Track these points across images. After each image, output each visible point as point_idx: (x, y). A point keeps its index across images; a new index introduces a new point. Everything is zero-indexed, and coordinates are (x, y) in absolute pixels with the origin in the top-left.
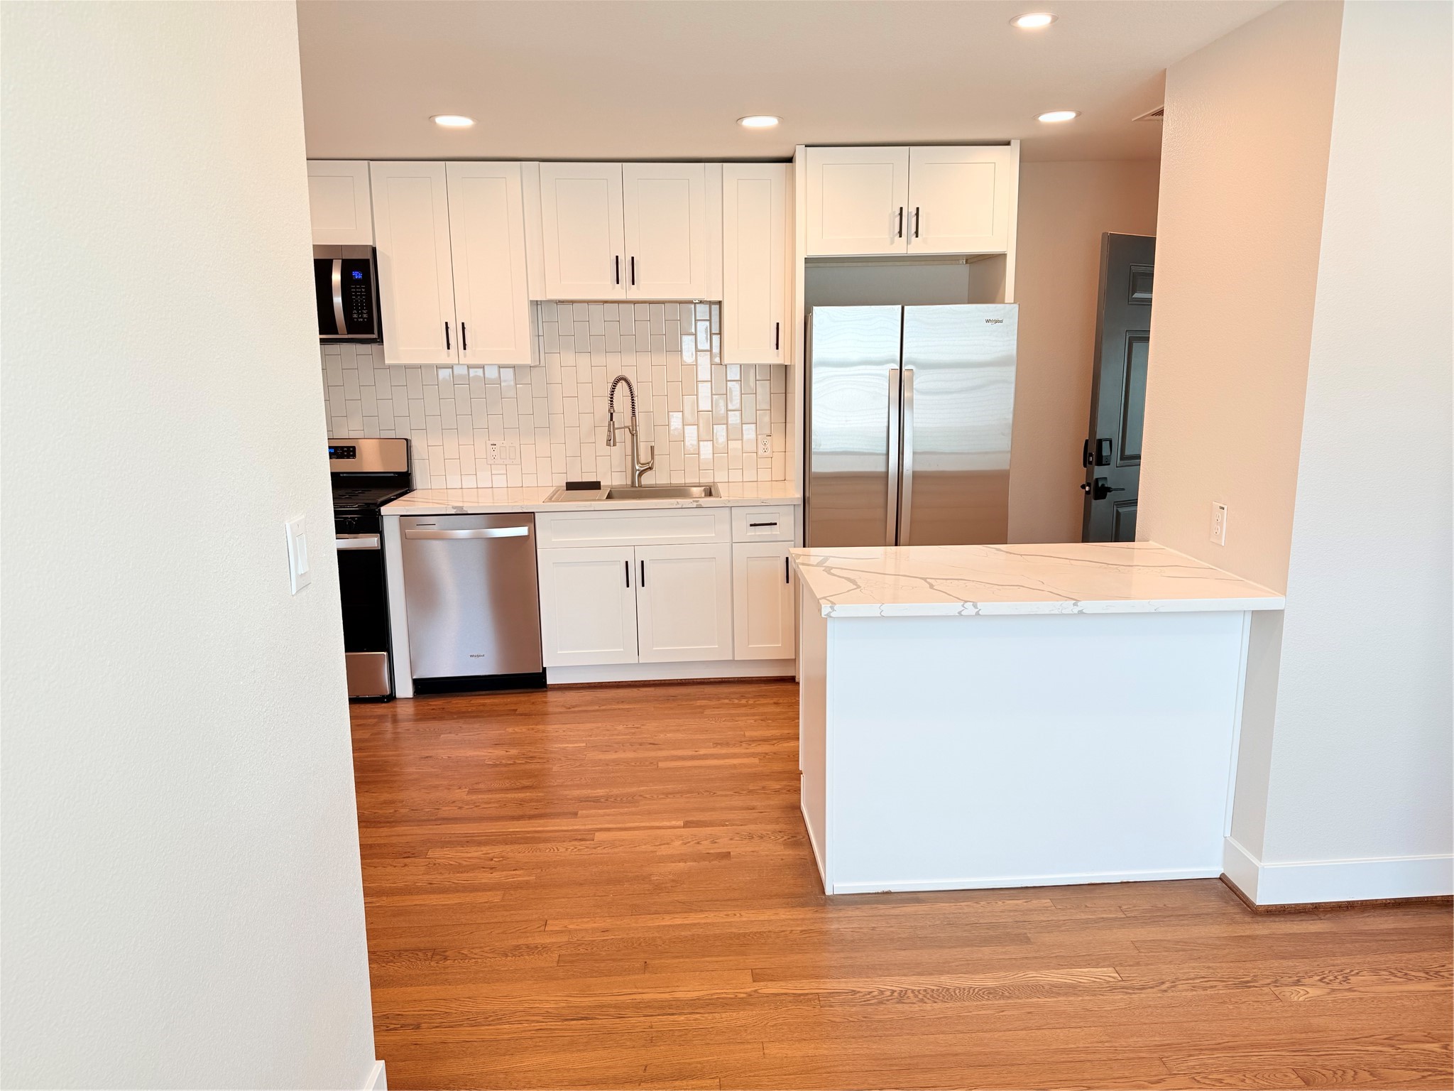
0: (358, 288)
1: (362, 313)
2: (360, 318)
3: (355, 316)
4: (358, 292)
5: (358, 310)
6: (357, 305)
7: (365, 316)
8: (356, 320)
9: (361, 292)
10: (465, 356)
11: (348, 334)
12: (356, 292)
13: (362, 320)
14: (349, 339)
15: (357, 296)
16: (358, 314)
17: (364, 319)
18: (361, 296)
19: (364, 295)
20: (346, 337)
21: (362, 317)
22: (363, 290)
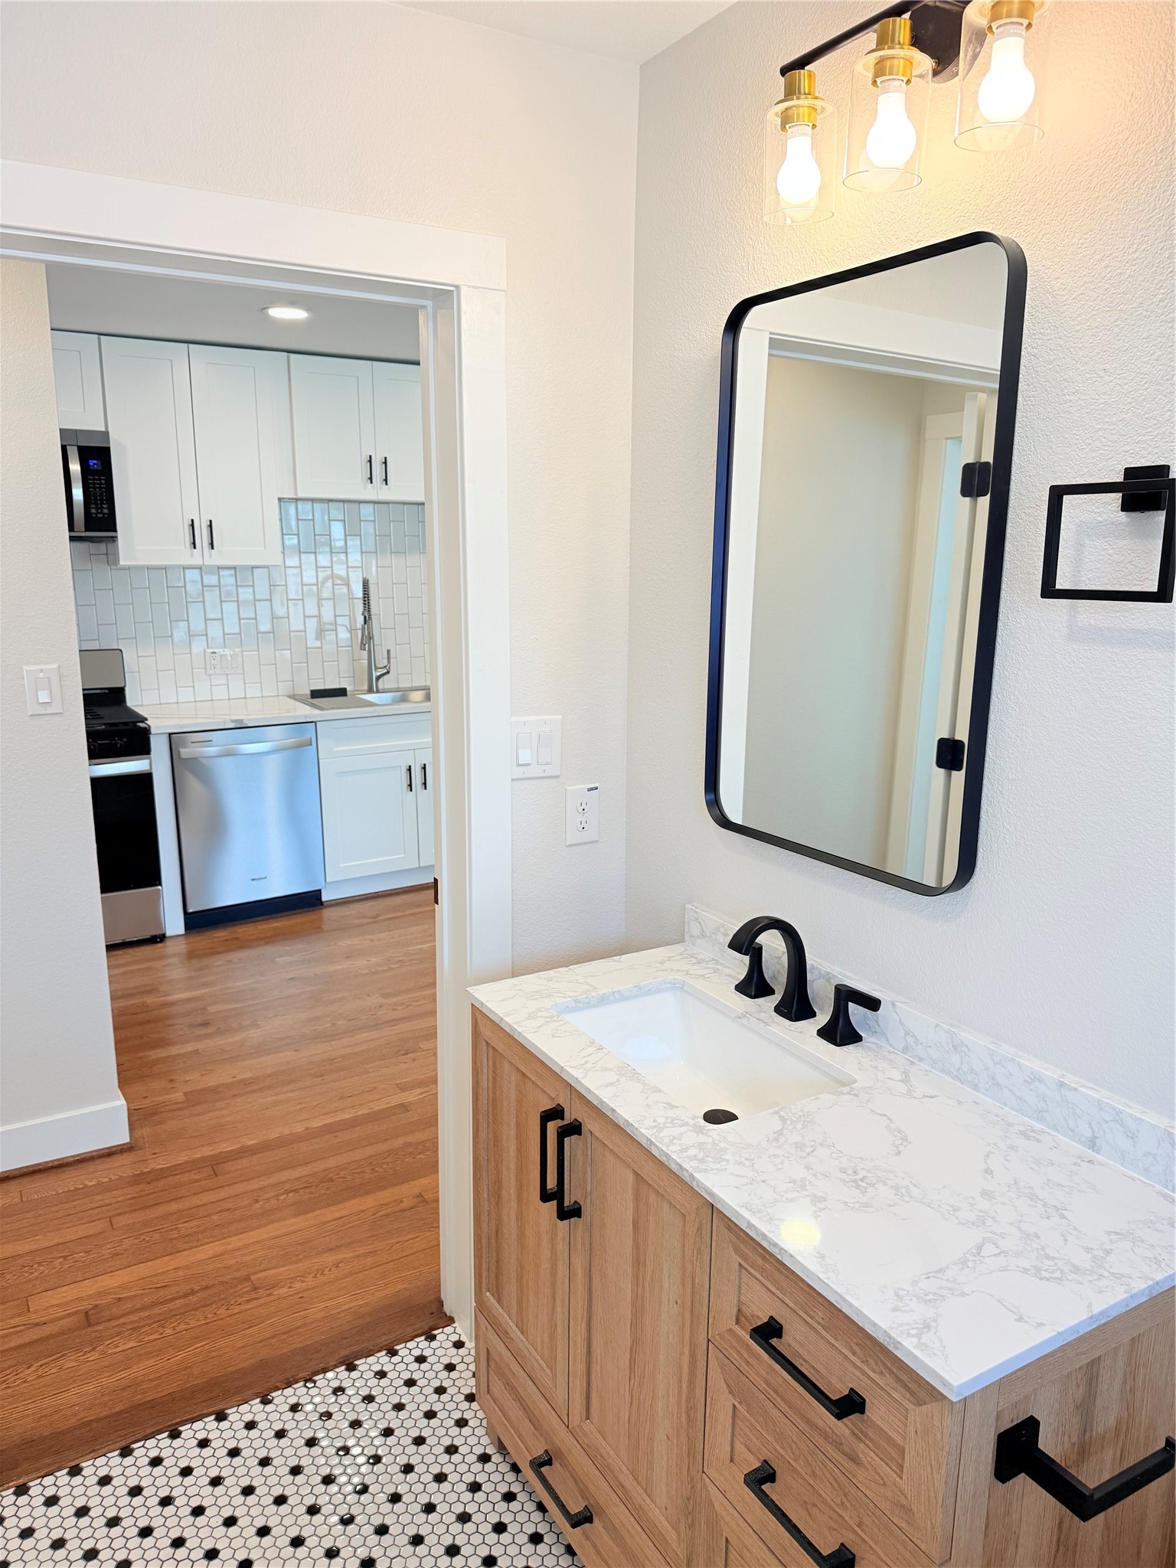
0: (97, 480)
1: (102, 508)
2: (100, 513)
3: (93, 511)
4: (98, 484)
5: (96, 504)
6: (96, 498)
7: (105, 511)
8: (94, 515)
9: (101, 484)
10: (210, 556)
11: (86, 530)
12: (94, 484)
13: (101, 515)
14: (86, 537)
15: (95, 488)
16: (97, 508)
17: (104, 514)
18: (100, 488)
19: (104, 488)
20: (83, 534)
21: (101, 513)
22: (103, 482)
